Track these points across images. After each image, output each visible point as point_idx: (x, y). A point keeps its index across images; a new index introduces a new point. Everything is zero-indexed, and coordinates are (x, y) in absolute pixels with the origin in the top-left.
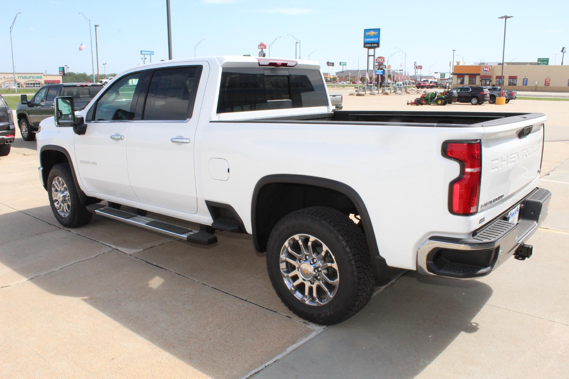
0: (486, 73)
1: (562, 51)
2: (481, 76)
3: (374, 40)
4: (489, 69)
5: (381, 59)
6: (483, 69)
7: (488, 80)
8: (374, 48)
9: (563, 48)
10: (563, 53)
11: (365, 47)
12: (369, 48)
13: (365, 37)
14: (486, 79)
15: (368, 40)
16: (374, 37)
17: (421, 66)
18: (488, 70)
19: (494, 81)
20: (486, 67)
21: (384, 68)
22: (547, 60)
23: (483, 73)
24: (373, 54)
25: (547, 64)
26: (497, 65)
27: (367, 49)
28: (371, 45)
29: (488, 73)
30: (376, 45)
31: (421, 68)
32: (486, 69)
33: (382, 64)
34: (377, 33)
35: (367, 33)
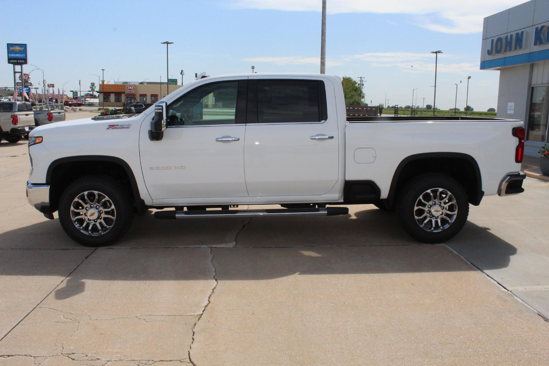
0: (130, 92)
1: (181, 73)
2: (126, 94)
3: (20, 56)
4: (133, 87)
5: (25, 76)
6: (128, 88)
7: (133, 98)
8: (21, 64)
9: (182, 71)
10: (182, 75)
11: (9, 62)
12: (15, 64)
13: (9, 52)
14: (131, 97)
15: (13, 55)
16: (20, 52)
17: (53, 84)
18: (132, 89)
19: (138, 99)
20: (131, 86)
21: (30, 86)
22: (176, 80)
23: (127, 92)
24: (20, 71)
25: (176, 84)
26: (138, 84)
27: (12, 65)
28: (17, 61)
29: (133, 92)
30: (22, 61)
31: (53, 87)
32: (130, 88)
33: (27, 81)
34: (23, 48)
35: (11, 48)
